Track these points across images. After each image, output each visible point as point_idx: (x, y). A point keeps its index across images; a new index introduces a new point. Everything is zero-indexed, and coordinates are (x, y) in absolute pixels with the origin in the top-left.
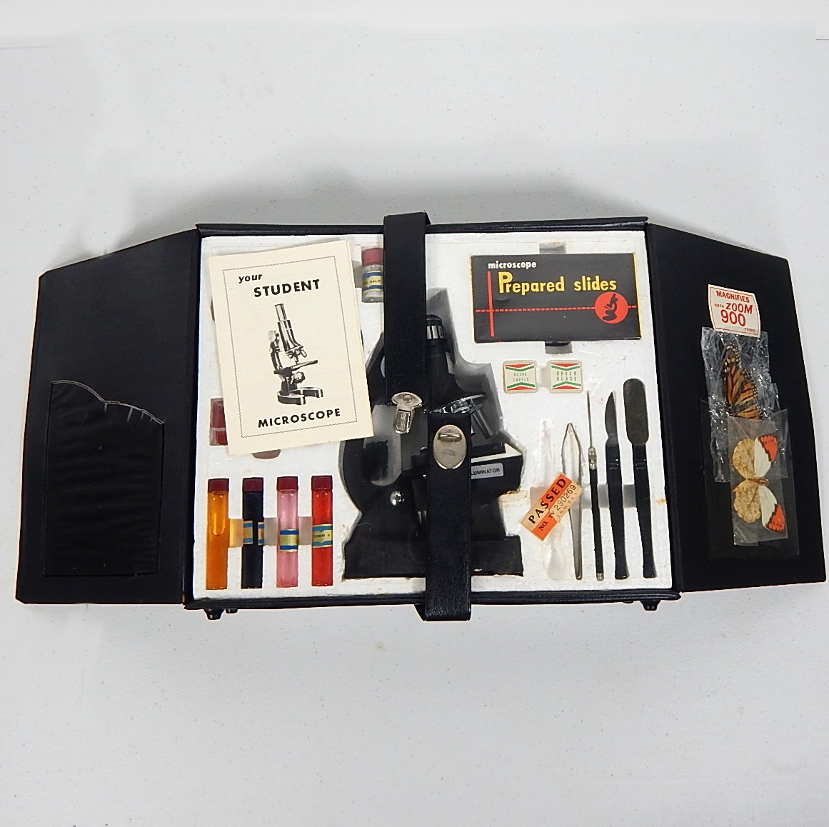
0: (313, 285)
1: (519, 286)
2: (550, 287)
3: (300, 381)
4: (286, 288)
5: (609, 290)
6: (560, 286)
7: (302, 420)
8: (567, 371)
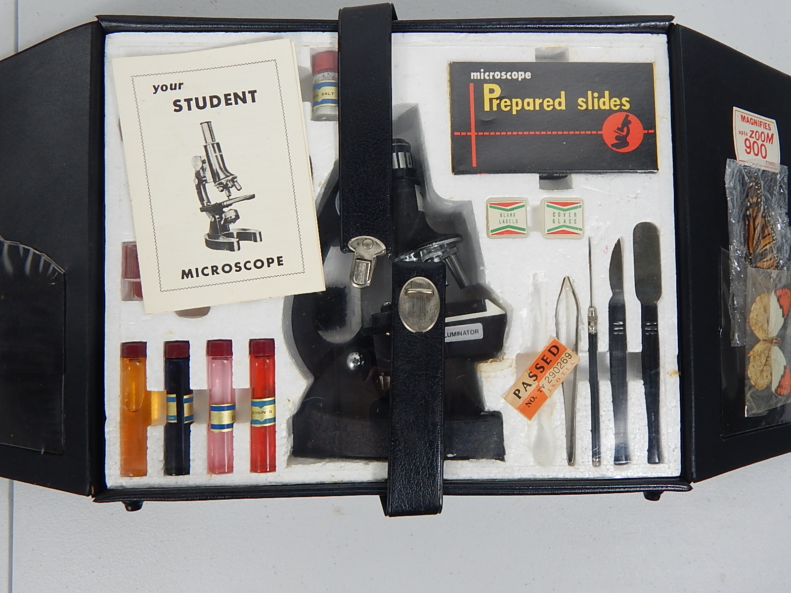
0: (249, 97)
1: (509, 103)
2: (548, 104)
3: (234, 221)
4: (214, 101)
5: (620, 110)
6: (560, 104)
7: (236, 271)
8: (565, 212)
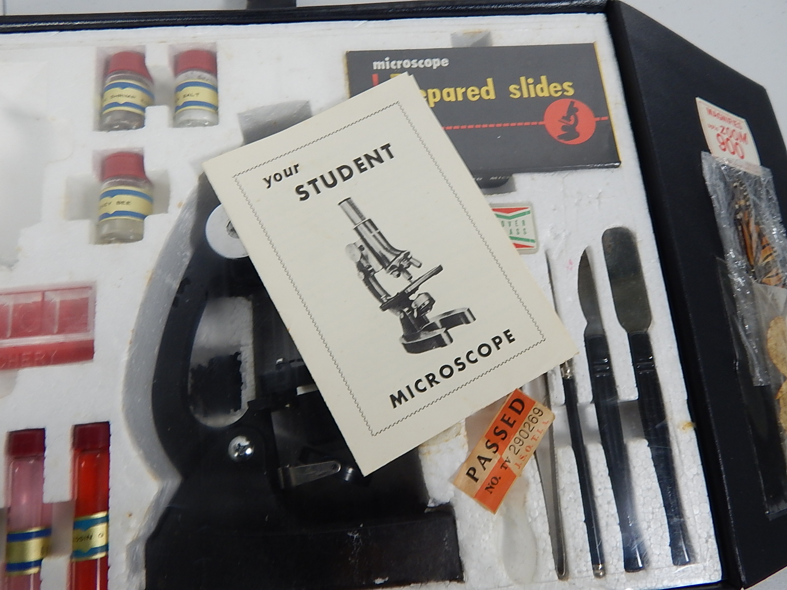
2: (473, 94)
5: (562, 96)
6: (488, 92)
8: (510, 220)
